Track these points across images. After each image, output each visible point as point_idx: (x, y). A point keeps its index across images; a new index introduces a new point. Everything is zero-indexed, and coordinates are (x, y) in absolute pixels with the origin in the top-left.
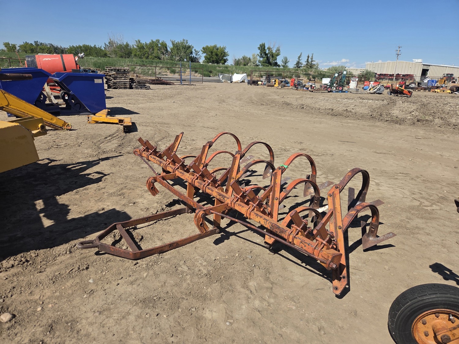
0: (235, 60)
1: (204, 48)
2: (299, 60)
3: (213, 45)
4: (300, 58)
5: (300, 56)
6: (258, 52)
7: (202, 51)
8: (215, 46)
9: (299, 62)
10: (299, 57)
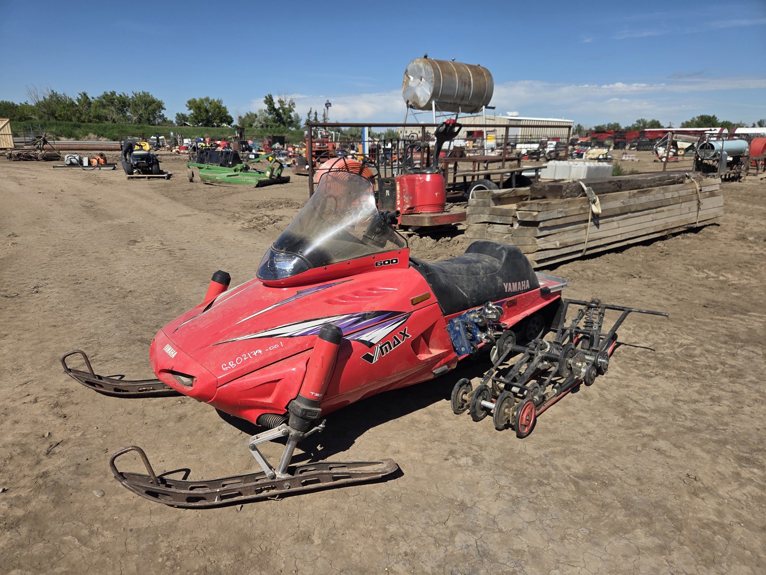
0: (240, 117)
1: (189, 102)
3: (203, 97)
4: (310, 116)
5: (310, 112)
6: (266, 107)
7: (187, 106)
8: (207, 99)
9: (309, 120)
10: (309, 114)
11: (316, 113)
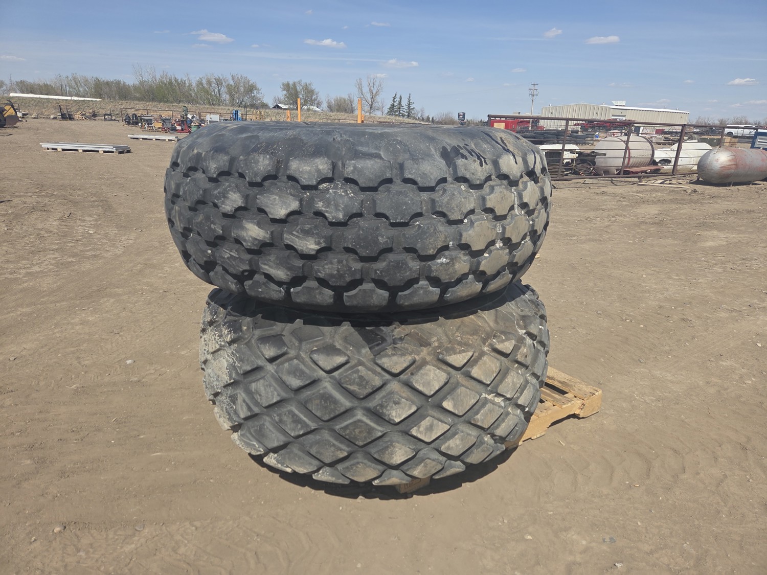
0: (329, 102)
1: (283, 84)
2: (394, 102)
4: (395, 100)
5: (395, 96)
7: (281, 87)
9: (394, 105)
10: (394, 98)
11: (401, 98)
